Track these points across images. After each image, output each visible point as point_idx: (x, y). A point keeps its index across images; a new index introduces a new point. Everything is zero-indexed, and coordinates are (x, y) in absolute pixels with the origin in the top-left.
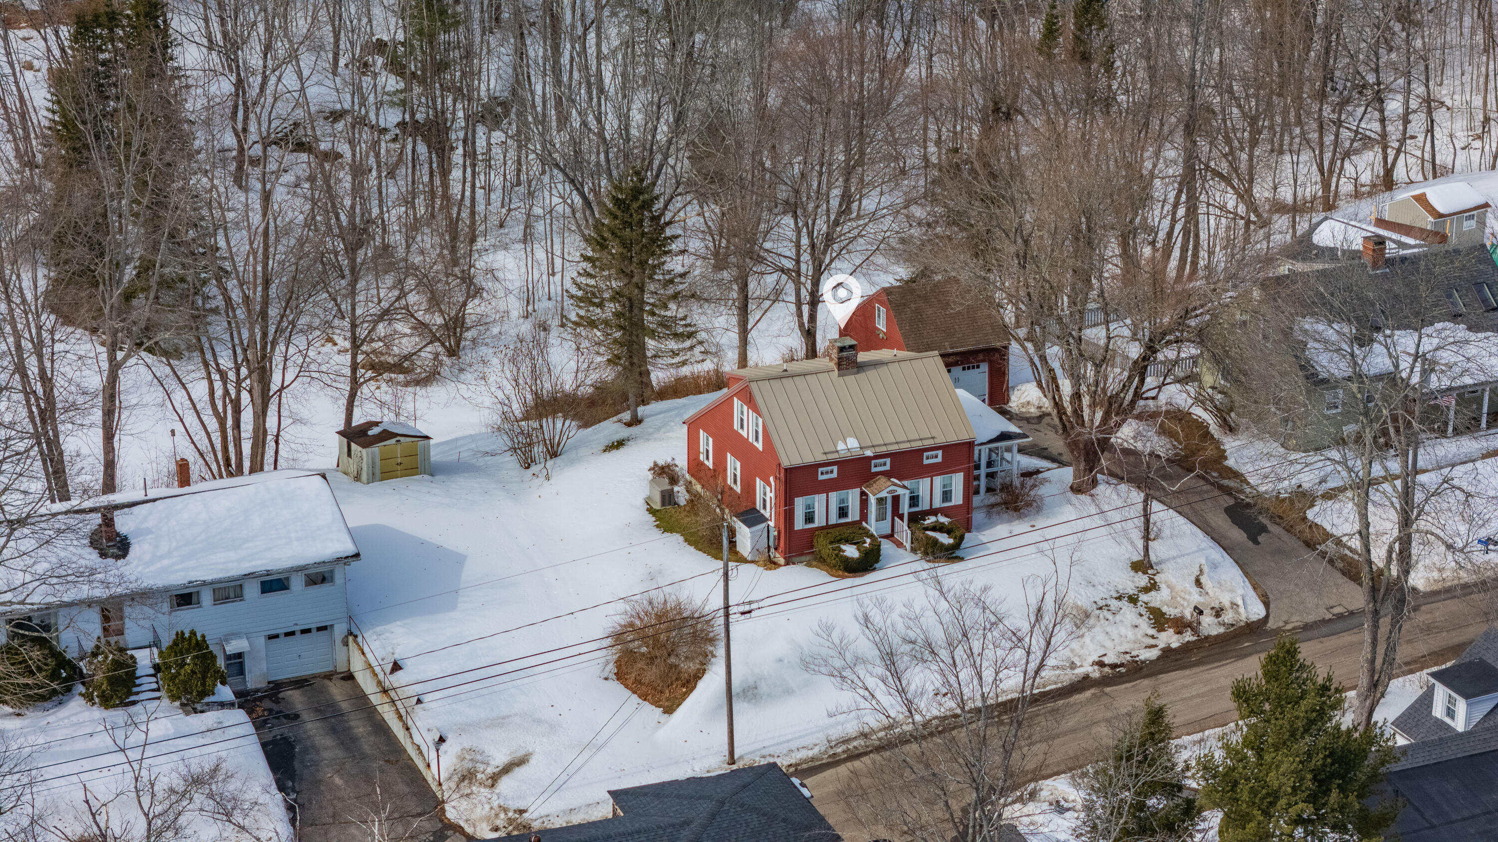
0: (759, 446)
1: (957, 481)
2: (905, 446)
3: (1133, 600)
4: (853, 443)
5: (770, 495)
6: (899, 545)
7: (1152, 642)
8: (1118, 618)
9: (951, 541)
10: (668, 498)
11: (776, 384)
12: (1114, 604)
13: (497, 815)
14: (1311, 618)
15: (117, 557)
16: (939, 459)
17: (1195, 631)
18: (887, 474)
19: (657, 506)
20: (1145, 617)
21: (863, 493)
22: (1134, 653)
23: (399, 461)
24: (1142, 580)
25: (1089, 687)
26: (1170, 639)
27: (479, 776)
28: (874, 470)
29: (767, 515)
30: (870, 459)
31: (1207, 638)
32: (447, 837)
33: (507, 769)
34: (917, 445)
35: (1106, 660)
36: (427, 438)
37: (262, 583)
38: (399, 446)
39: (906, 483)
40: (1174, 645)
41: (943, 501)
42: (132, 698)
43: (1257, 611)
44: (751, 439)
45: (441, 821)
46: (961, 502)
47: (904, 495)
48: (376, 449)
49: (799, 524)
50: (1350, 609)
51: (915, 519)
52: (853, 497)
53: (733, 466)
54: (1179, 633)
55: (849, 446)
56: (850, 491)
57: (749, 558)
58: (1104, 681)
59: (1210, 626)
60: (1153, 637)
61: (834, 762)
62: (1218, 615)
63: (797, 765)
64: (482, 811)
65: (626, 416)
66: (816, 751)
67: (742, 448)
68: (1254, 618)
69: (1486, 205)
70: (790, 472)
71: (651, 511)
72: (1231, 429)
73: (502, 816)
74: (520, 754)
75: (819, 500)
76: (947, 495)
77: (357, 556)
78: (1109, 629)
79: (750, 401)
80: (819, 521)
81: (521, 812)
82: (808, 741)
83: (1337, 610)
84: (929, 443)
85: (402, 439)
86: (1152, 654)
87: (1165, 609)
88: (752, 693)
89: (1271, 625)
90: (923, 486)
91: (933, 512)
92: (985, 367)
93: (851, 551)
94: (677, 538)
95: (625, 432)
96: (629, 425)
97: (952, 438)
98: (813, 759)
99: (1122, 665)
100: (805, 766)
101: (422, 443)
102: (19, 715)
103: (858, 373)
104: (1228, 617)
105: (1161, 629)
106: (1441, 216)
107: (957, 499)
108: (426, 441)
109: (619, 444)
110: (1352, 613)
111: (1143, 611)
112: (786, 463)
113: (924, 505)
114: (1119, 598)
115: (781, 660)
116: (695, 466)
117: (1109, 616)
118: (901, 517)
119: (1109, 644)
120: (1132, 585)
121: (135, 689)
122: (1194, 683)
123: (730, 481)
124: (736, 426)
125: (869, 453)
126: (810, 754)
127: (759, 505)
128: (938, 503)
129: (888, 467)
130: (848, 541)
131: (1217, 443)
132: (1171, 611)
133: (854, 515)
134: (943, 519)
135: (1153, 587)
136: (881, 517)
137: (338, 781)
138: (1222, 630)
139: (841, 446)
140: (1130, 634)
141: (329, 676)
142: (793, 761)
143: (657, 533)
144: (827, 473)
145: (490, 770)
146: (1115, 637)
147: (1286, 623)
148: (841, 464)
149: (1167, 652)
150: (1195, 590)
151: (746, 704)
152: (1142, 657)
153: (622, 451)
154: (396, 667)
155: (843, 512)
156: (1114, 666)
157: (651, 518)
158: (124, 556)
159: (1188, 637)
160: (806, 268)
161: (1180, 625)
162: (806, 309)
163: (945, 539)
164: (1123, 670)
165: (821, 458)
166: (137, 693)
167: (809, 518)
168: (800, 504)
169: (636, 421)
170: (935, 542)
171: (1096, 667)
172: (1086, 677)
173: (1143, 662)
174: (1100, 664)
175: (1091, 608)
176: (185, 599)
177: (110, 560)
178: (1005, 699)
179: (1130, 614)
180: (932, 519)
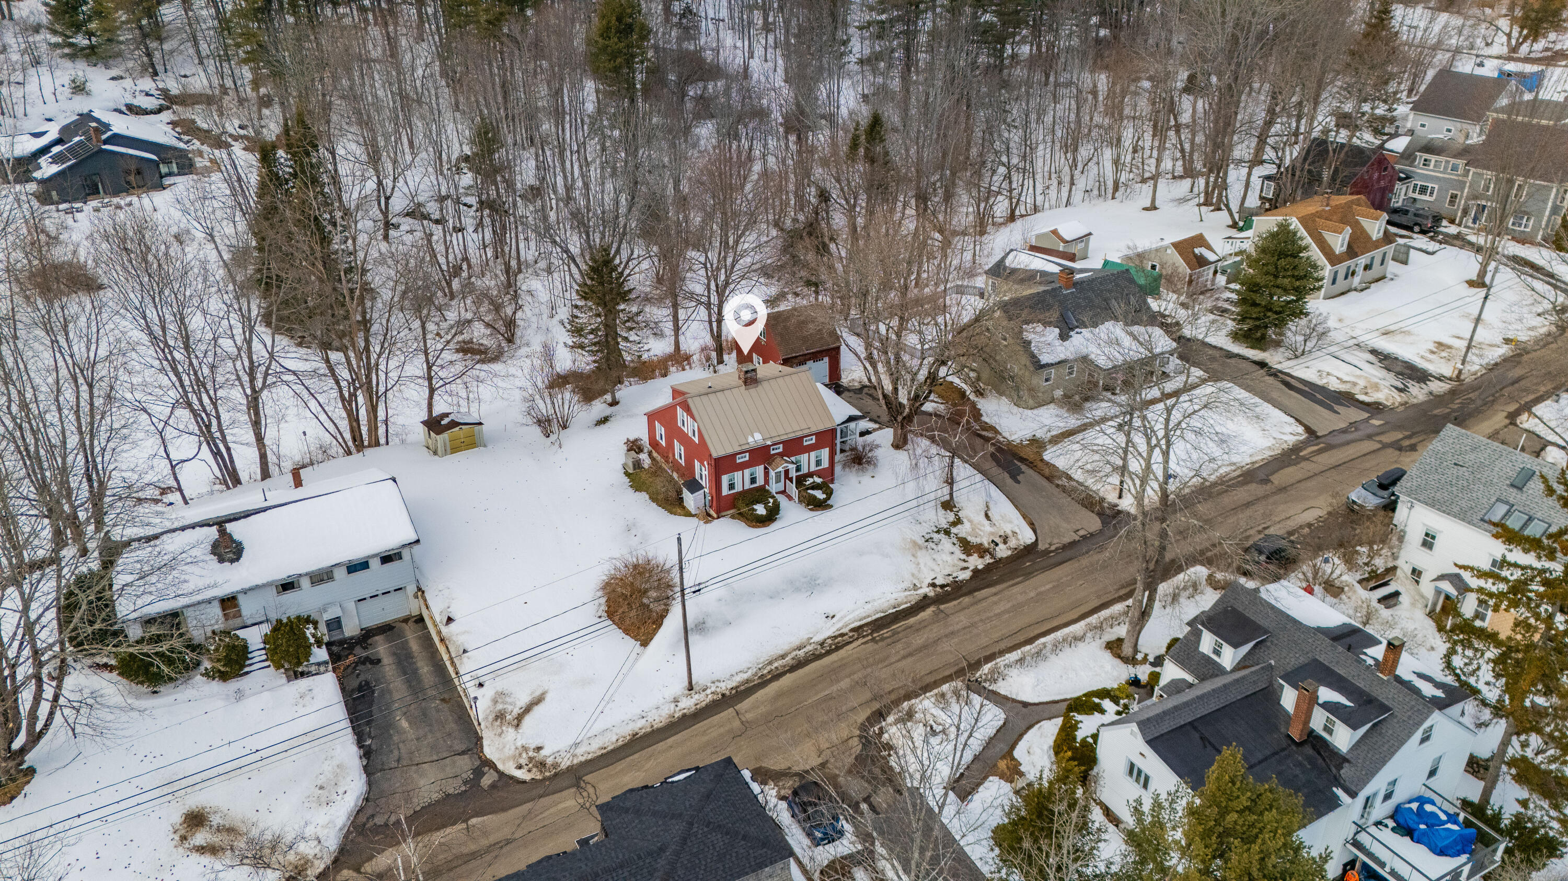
0: (696, 440)
1: (825, 453)
2: (792, 436)
3: (947, 533)
4: (758, 437)
5: (705, 473)
6: (790, 498)
7: (965, 565)
8: (940, 547)
9: (823, 496)
10: (637, 464)
11: (704, 398)
12: (936, 536)
13: (520, 755)
14: (1067, 540)
15: (232, 561)
16: (813, 441)
17: (992, 556)
18: (781, 455)
19: (631, 471)
20: (957, 546)
21: (766, 468)
22: (954, 575)
23: (462, 440)
24: (951, 517)
25: (928, 606)
26: (976, 562)
27: (508, 717)
28: (772, 453)
29: (703, 483)
30: (769, 446)
31: (1001, 559)
32: (484, 774)
33: (528, 709)
34: (799, 434)
35: (938, 582)
36: (480, 424)
37: (348, 568)
38: (461, 431)
39: (793, 459)
40: (980, 567)
41: (817, 467)
42: (246, 669)
43: (1027, 536)
44: (690, 434)
45: (480, 758)
46: (827, 465)
47: (792, 467)
48: (446, 436)
49: (725, 491)
50: (1090, 531)
51: (800, 481)
52: (759, 470)
53: (679, 449)
54: (982, 557)
55: (756, 439)
56: (757, 468)
57: (693, 512)
58: (939, 600)
59: (1002, 552)
60: (964, 561)
61: (763, 682)
62: (1005, 542)
63: (737, 687)
64: (510, 750)
65: (608, 397)
66: (749, 674)
67: (685, 440)
68: (1029, 542)
69: (1090, 234)
70: (717, 460)
71: (627, 474)
72: (980, 393)
73: (524, 755)
74: (538, 693)
75: (738, 475)
76: (818, 463)
77: (418, 541)
78: (935, 557)
79: (688, 410)
80: (738, 488)
81: (539, 749)
82: (744, 666)
83: (1082, 533)
84: (806, 432)
85: (465, 426)
86: (967, 575)
87: (969, 538)
88: (701, 627)
89: (1041, 546)
90: (804, 458)
91: (811, 475)
92: (826, 359)
93: (760, 510)
94: (644, 496)
95: (608, 411)
96: (611, 405)
97: (821, 427)
98: (747, 681)
99: (947, 585)
100: (742, 688)
101: (477, 428)
102: (155, 692)
103: (759, 386)
104: (1013, 543)
105: (969, 555)
106: (1067, 242)
107: (825, 464)
108: (481, 426)
109: (604, 421)
110: (1092, 535)
111: (955, 541)
112: (715, 455)
113: (805, 470)
114: (938, 532)
115: (720, 600)
116: (654, 443)
117: (934, 546)
118: (791, 480)
119: (937, 569)
120: (945, 521)
121: (248, 662)
122: (1000, 600)
123: (677, 457)
124: (680, 424)
125: (769, 443)
126: (745, 676)
127: (697, 477)
128: (813, 468)
129: (781, 451)
130: (758, 502)
131: (973, 405)
132: (973, 540)
133: (760, 481)
134: (818, 480)
135: (958, 522)
136: (778, 481)
137: (405, 724)
138: (1009, 553)
139: (750, 440)
140: (948, 558)
141: (406, 620)
142: (734, 684)
143: (631, 491)
144: (742, 458)
145: (516, 711)
146: (940, 562)
147: (1050, 544)
148: (752, 452)
149: (976, 572)
150: (987, 522)
151: (697, 638)
152: (960, 578)
153: (608, 424)
154: (450, 620)
155: (753, 480)
156: (942, 586)
157: (627, 480)
158: (238, 559)
159: (988, 560)
160: (714, 299)
161: (981, 551)
162: (715, 325)
163: (820, 495)
164: (949, 589)
165: (737, 449)
166: (250, 665)
167: (732, 486)
168: (725, 479)
169: (614, 403)
170: (815, 497)
171: (931, 588)
172: (925, 597)
173: (962, 582)
174: (933, 585)
175: (921, 541)
176: (287, 586)
177: (227, 564)
178: (874, 618)
179: (946, 544)
180: (811, 480)
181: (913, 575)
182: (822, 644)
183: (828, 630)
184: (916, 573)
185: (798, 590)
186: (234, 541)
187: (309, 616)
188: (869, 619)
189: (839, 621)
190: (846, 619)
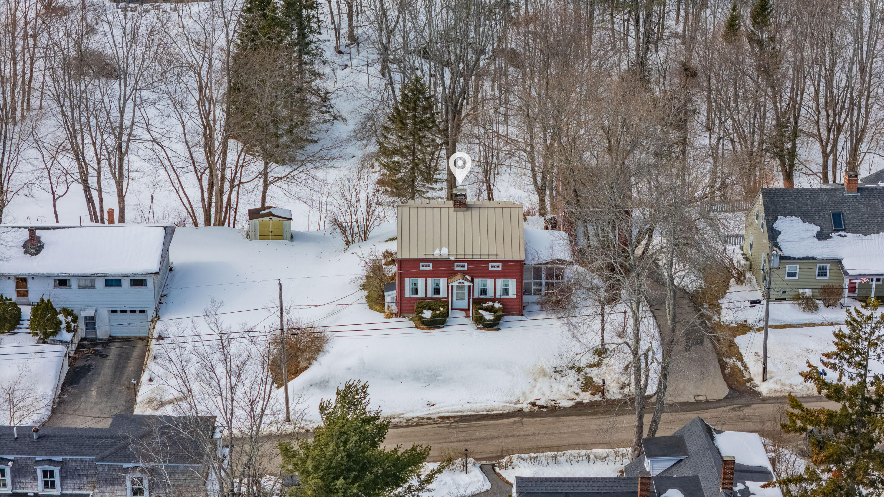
1: (512, 283)
2: (477, 257)
3: (579, 370)
4: (445, 251)
6: (468, 315)
7: (574, 397)
8: (564, 379)
9: (492, 318)
11: (413, 210)
12: (567, 370)
14: (681, 400)
15: (33, 254)
16: (500, 269)
18: (465, 273)
19: (372, 274)
20: (580, 382)
21: (449, 282)
22: (558, 402)
23: (271, 230)
24: (594, 360)
25: (516, 417)
26: (586, 397)
27: (155, 403)
28: (456, 269)
30: (454, 262)
33: (170, 402)
34: (485, 258)
35: (538, 403)
37: (106, 280)
38: (271, 222)
39: (478, 280)
40: (586, 401)
41: (504, 294)
42: (15, 331)
46: (515, 297)
47: (471, 286)
48: (256, 222)
49: (408, 294)
50: (708, 398)
51: (480, 302)
52: (442, 283)
54: (594, 394)
55: (443, 252)
56: (441, 279)
57: (386, 310)
58: (531, 414)
59: (615, 394)
60: (576, 394)
62: (623, 388)
68: (646, 394)
70: (402, 262)
71: (368, 277)
72: (739, 280)
75: (421, 282)
76: (506, 291)
77: (157, 273)
78: (553, 385)
80: (421, 294)
83: (700, 398)
84: (492, 258)
85: (273, 218)
86: (568, 404)
87: (595, 379)
88: (325, 384)
90: (489, 283)
91: (493, 300)
93: (427, 314)
97: (508, 256)
99: (546, 407)
101: (286, 222)
103: (467, 210)
104: (628, 390)
105: (585, 390)
107: (513, 294)
108: (288, 221)
109: (395, 238)
110: (708, 401)
111: (581, 378)
112: (399, 257)
113: (490, 294)
114: (572, 368)
115: (349, 369)
117: (559, 377)
119: (547, 393)
120: (585, 362)
121: (18, 326)
122: (575, 425)
125: (453, 258)
128: (499, 295)
129: (465, 269)
130: (429, 308)
131: (726, 288)
133: (444, 294)
134: (497, 305)
135: (598, 365)
136: (460, 298)
137: (94, 393)
138: (617, 397)
139: (437, 252)
140: (564, 388)
144: (426, 266)
145: (162, 401)
146: (554, 390)
148: (435, 262)
149: (580, 404)
151: (318, 390)
152: (561, 405)
153: (392, 242)
154: (160, 338)
155: (437, 291)
156: (541, 407)
159: (597, 398)
163: (489, 317)
164: (545, 410)
165: (421, 256)
166: (19, 328)
167: (415, 291)
168: (409, 282)
170: (482, 316)
171: (530, 406)
172: (521, 411)
173: (560, 407)
174: (534, 404)
175: (550, 371)
176: (63, 283)
177: (28, 255)
178: (465, 414)
179: (572, 377)
180: (490, 303)
181: (524, 393)
182: (407, 421)
183: (423, 412)
184: (527, 392)
185: (418, 379)
186: (40, 242)
187: (72, 311)
188: (459, 414)
189: (435, 409)
190: (442, 409)
